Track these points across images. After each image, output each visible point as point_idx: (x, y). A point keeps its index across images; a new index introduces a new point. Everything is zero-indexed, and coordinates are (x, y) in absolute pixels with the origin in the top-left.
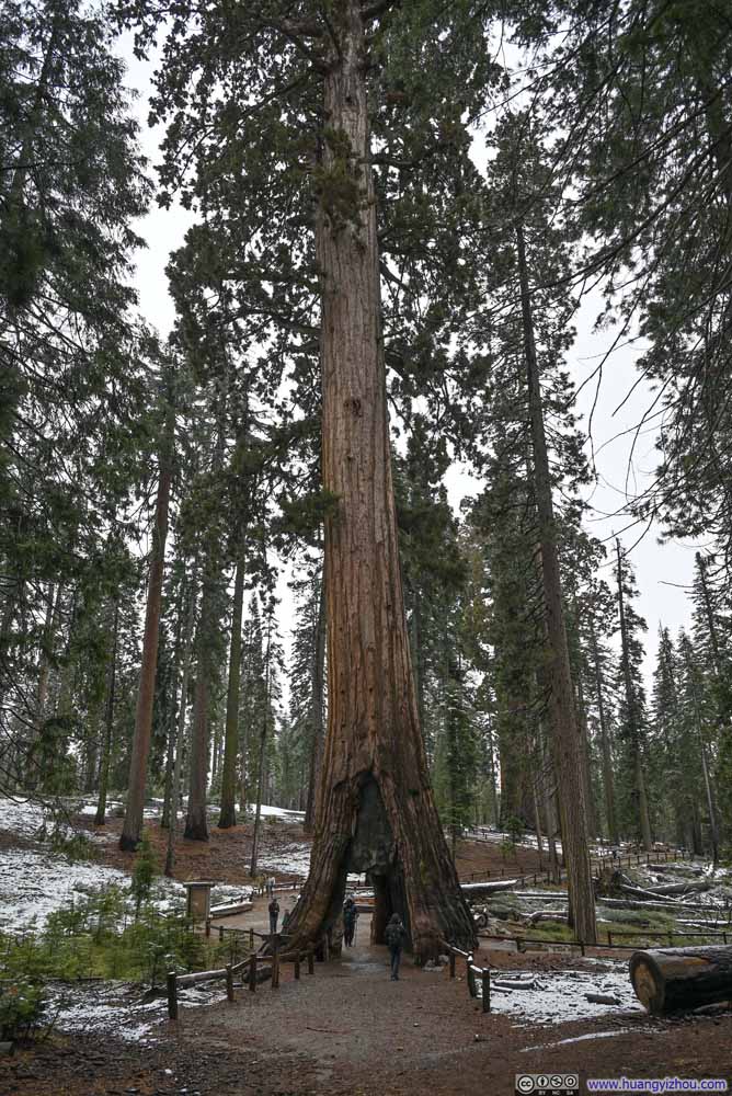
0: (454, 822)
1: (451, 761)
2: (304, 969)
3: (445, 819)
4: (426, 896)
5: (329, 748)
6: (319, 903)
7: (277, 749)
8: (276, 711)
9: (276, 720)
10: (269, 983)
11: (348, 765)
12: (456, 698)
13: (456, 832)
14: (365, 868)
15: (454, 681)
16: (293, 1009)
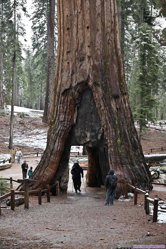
0: (141, 117)
1: (142, 78)
2: (44, 199)
3: (136, 115)
4: (121, 159)
5: (58, 68)
6: (53, 163)
7: (23, 70)
8: (22, 45)
9: (22, 51)
10: (23, 206)
11: (72, 79)
12: (147, 35)
13: (143, 124)
14: (82, 143)
15: (146, 24)
16: (38, 219)
